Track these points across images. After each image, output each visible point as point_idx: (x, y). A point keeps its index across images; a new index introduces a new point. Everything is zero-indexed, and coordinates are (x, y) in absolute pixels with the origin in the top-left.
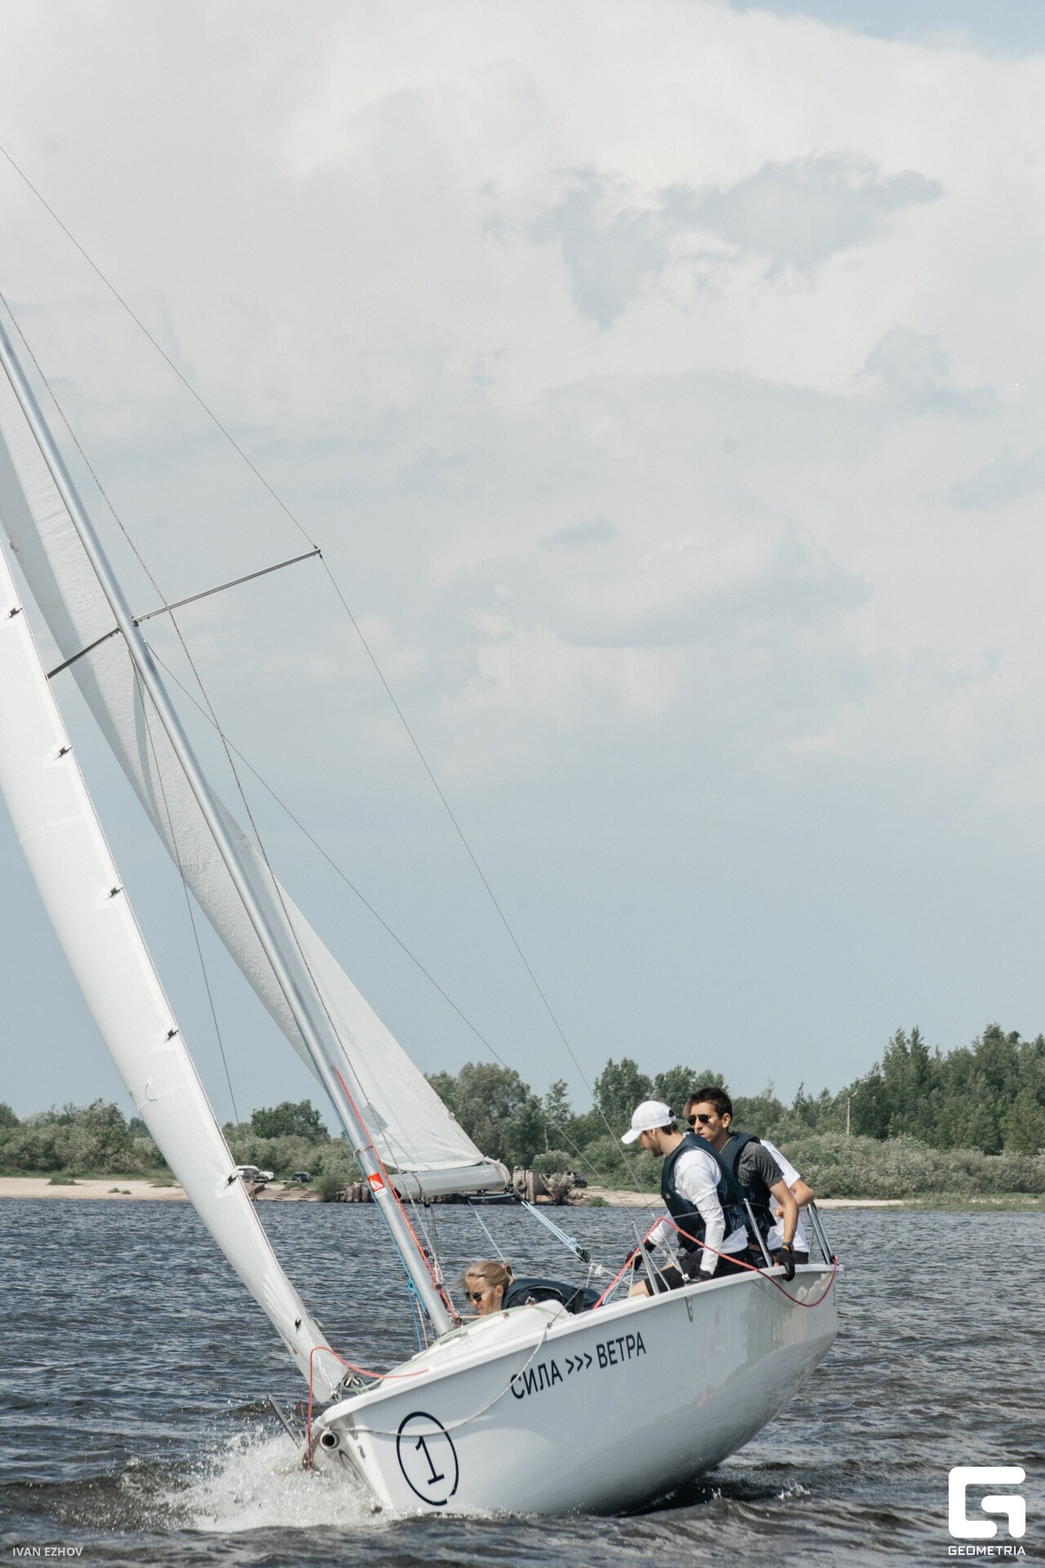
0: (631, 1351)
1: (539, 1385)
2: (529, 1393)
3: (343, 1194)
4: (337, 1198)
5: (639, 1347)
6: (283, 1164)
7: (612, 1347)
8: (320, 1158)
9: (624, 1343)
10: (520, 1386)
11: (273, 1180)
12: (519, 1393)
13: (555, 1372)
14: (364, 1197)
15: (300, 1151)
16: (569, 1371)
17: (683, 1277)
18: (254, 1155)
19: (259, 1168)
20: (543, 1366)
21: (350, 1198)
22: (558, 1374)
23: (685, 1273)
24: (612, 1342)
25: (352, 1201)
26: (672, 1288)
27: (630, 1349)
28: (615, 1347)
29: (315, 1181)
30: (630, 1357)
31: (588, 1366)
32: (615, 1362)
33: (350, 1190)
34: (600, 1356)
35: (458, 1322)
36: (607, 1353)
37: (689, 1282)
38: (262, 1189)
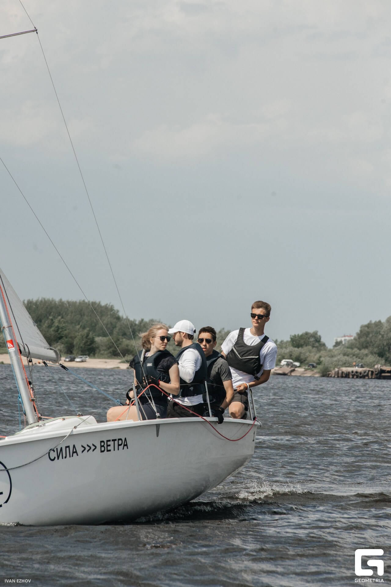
0: (119, 447)
1: (64, 455)
2: (58, 459)
3: (330, 374)
4: (328, 375)
5: (124, 445)
6: (304, 359)
7: (109, 443)
8: (320, 357)
9: (116, 442)
10: (53, 455)
11: (299, 367)
12: (52, 458)
13: (75, 451)
14: (340, 375)
15: (312, 354)
16: (83, 452)
17: (157, 414)
18: (291, 355)
19: (293, 361)
20: (69, 447)
21: (333, 376)
22: (76, 452)
23: (158, 413)
24: (109, 441)
25: (334, 377)
26: (148, 419)
27: (119, 445)
28: (111, 443)
29: (318, 367)
30: (118, 450)
31: (93, 450)
32: (110, 451)
33: (333, 372)
34: (101, 446)
35: (40, 419)
36: (105, 446)
37: (159, 417)
38: (294, 370)
